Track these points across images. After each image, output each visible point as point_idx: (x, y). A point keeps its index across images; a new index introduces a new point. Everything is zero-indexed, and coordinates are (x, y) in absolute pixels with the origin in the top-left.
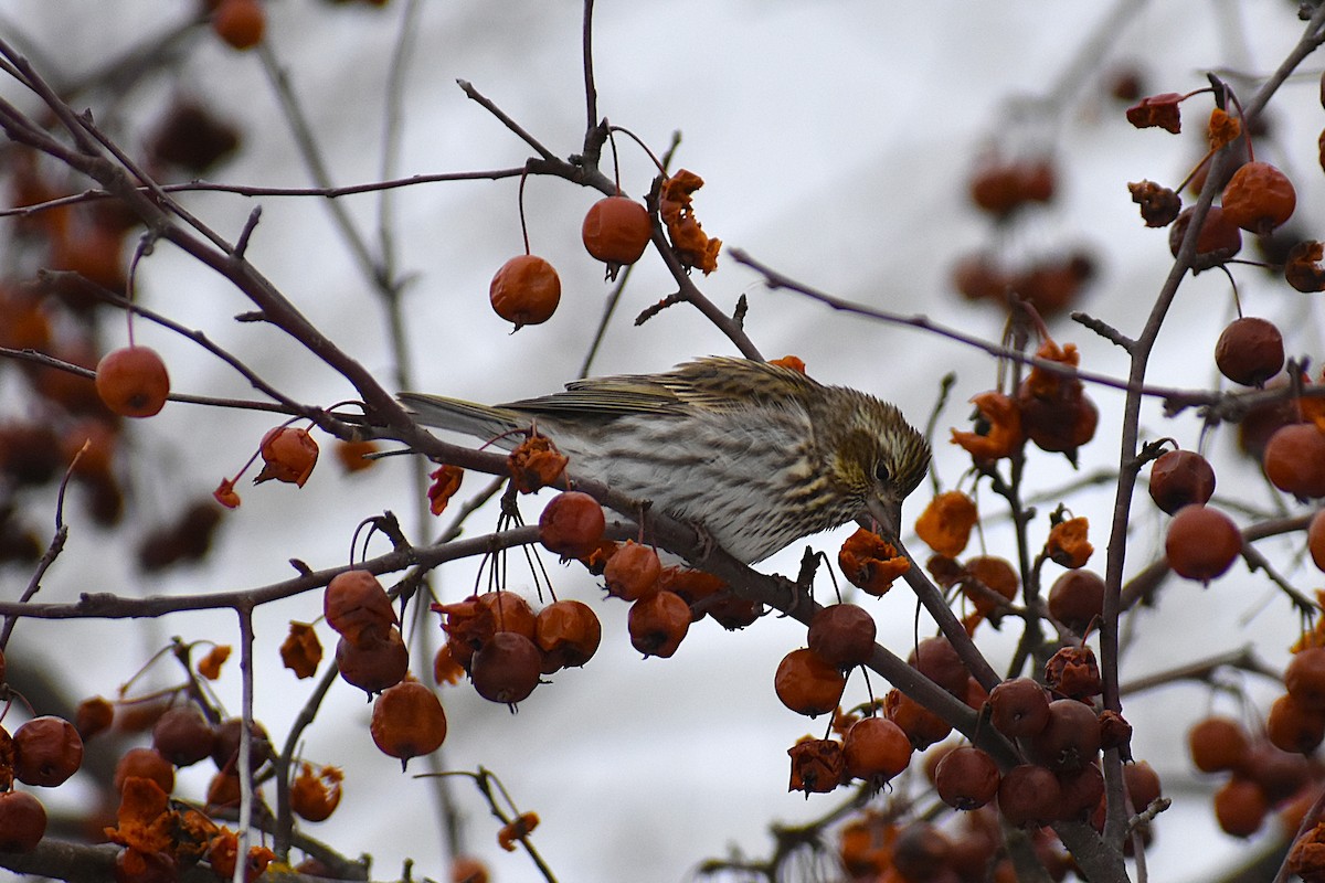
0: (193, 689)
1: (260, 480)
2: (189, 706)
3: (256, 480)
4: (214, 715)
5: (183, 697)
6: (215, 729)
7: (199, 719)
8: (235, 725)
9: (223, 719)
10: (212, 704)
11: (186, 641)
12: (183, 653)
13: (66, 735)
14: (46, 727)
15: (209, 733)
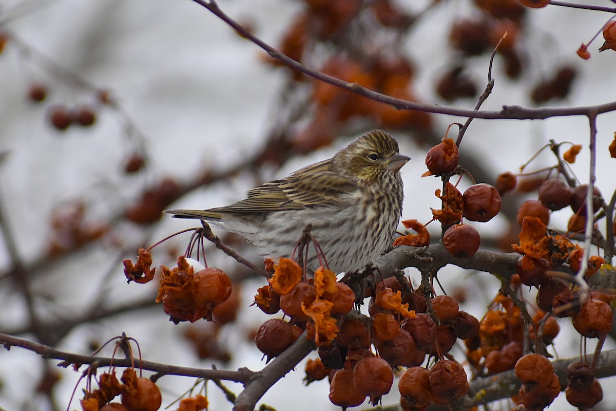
0: (561, 168)
1: (602, 49)
2: (558, 177)
3: (600, 49)
4: (572, 183)
5: (555, 172)
6: (572, 190)
7: (563, 185)
8: (584, 188)
9: (577, 185)
10: (571, 176)
11: (557, 142)
12: (555, 149)
13: (492, 193)
14: (481, 190)
15: (569, 192)
